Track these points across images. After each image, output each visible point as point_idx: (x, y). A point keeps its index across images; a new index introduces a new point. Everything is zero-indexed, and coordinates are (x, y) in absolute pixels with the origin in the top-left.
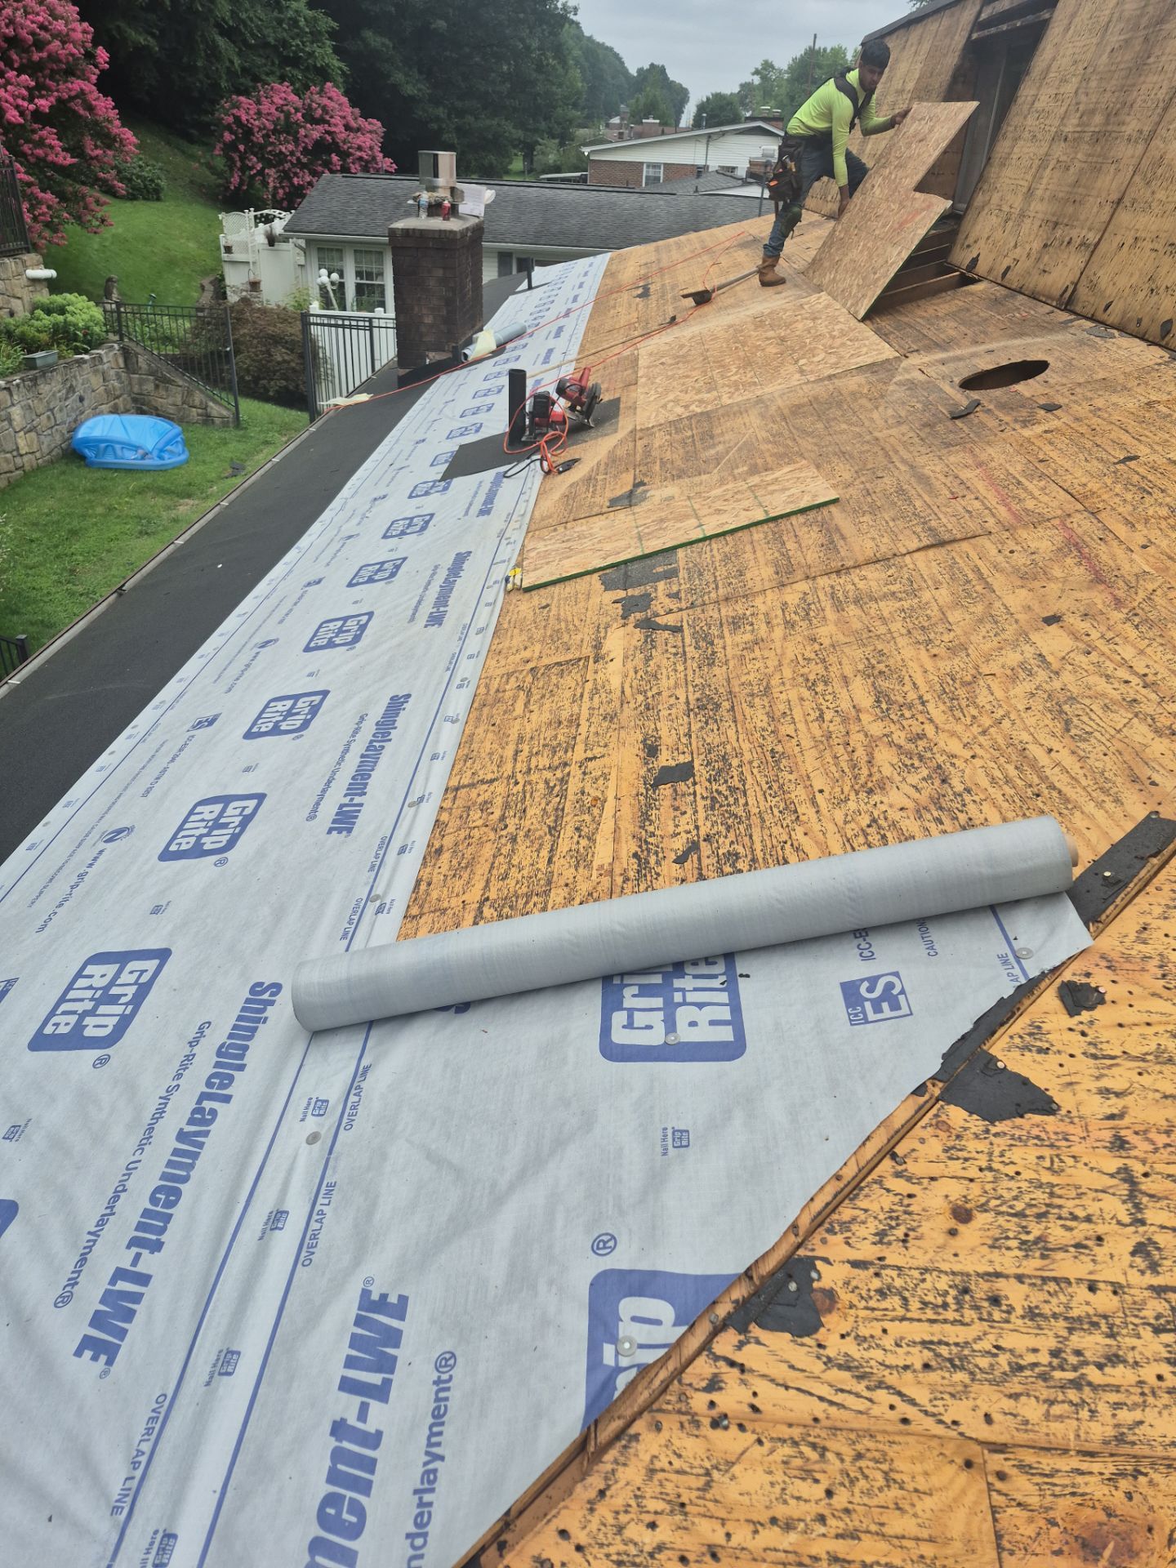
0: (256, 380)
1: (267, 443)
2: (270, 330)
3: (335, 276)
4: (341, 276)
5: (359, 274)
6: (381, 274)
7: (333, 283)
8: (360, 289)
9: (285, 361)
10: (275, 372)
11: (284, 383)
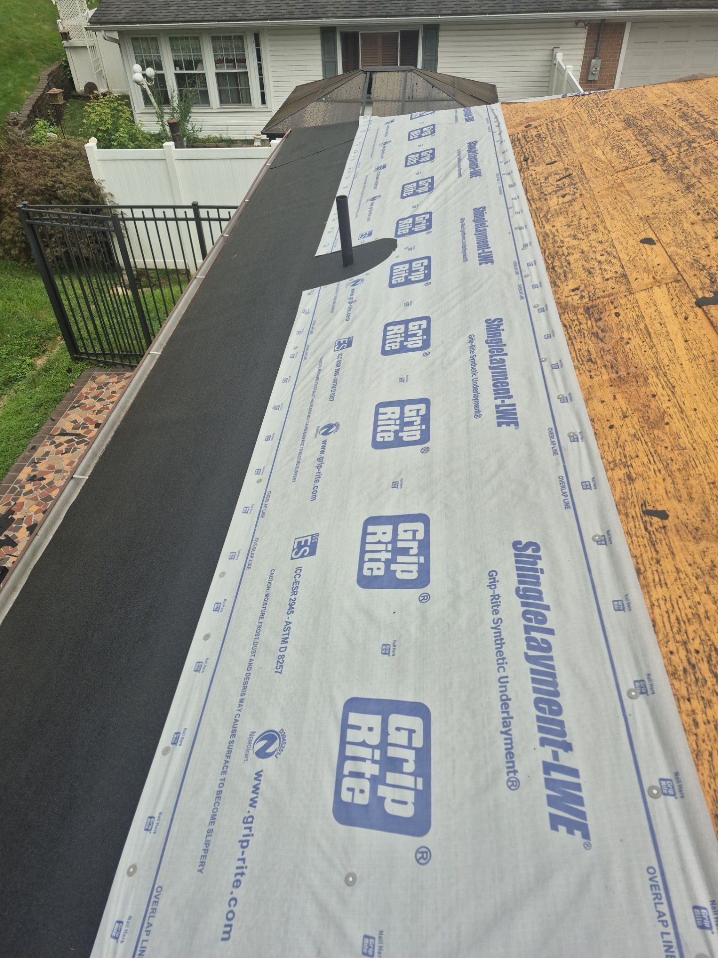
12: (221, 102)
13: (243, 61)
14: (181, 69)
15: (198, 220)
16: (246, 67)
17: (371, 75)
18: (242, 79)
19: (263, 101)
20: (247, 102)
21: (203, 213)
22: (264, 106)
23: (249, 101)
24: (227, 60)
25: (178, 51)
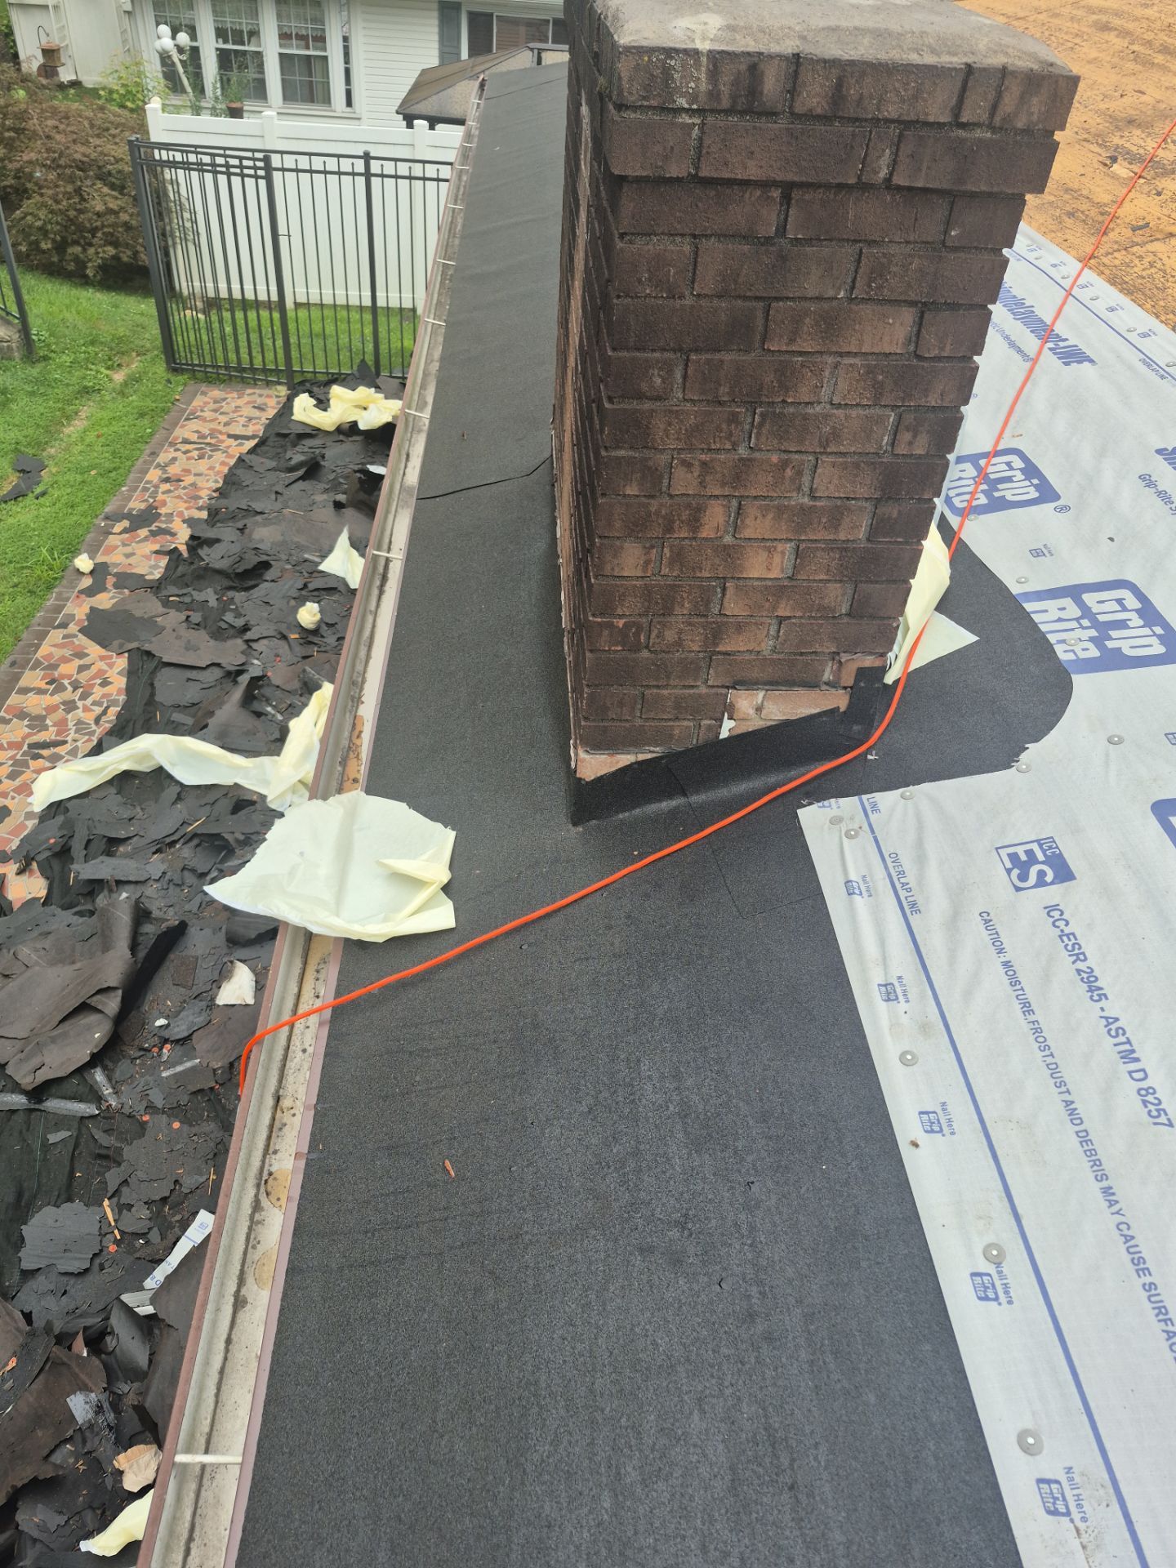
0: (61, 247)
1: (86, 392)
2: (79, 152)
3: (183, 38)
4: (193, 36)
5: (221, 33)
6: (254, 34)
7: (180, 50)
8: (224, 58)
9: (111, 211)
10: (94, 231)
11: (111, 251)
12: (286, 98)
13: (321, 40)
14: (226, 41)
15: (368, 175)
16: (325, 49)
17: (539, 54)
18: (317, 67)
19: (349, 103)
20: (324, 102)
21: (375, 167)
22: (349, 109)
23: (327, 100)
24: (297, 35)
25: (223, 14)
